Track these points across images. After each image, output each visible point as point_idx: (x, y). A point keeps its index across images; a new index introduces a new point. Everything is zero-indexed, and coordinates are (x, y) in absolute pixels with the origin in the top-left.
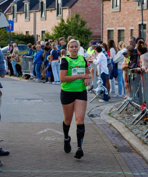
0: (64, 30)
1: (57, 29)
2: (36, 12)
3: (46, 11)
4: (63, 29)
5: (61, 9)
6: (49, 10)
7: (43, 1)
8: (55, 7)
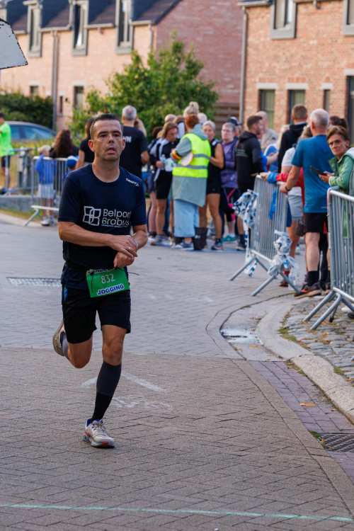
2: (59, 32)
3: (88, 30)
5: (131, 28)
6: (96, 29)
7: (79, 3)
8: (113, 21)
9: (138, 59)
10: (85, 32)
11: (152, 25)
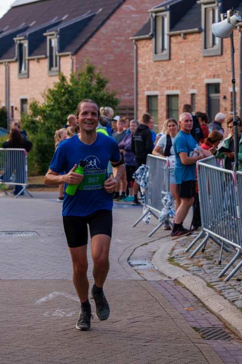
0: (66, 96)
1: (53, 95)
2: (9, 62)
3: (29, 60)
4: (64, 94)
5: (58, 58)
6: (34, 59)
7: (22, 42)
8: (45, 54)
9: (63, 79)
10: (27, 62)
11: (72, 55)
